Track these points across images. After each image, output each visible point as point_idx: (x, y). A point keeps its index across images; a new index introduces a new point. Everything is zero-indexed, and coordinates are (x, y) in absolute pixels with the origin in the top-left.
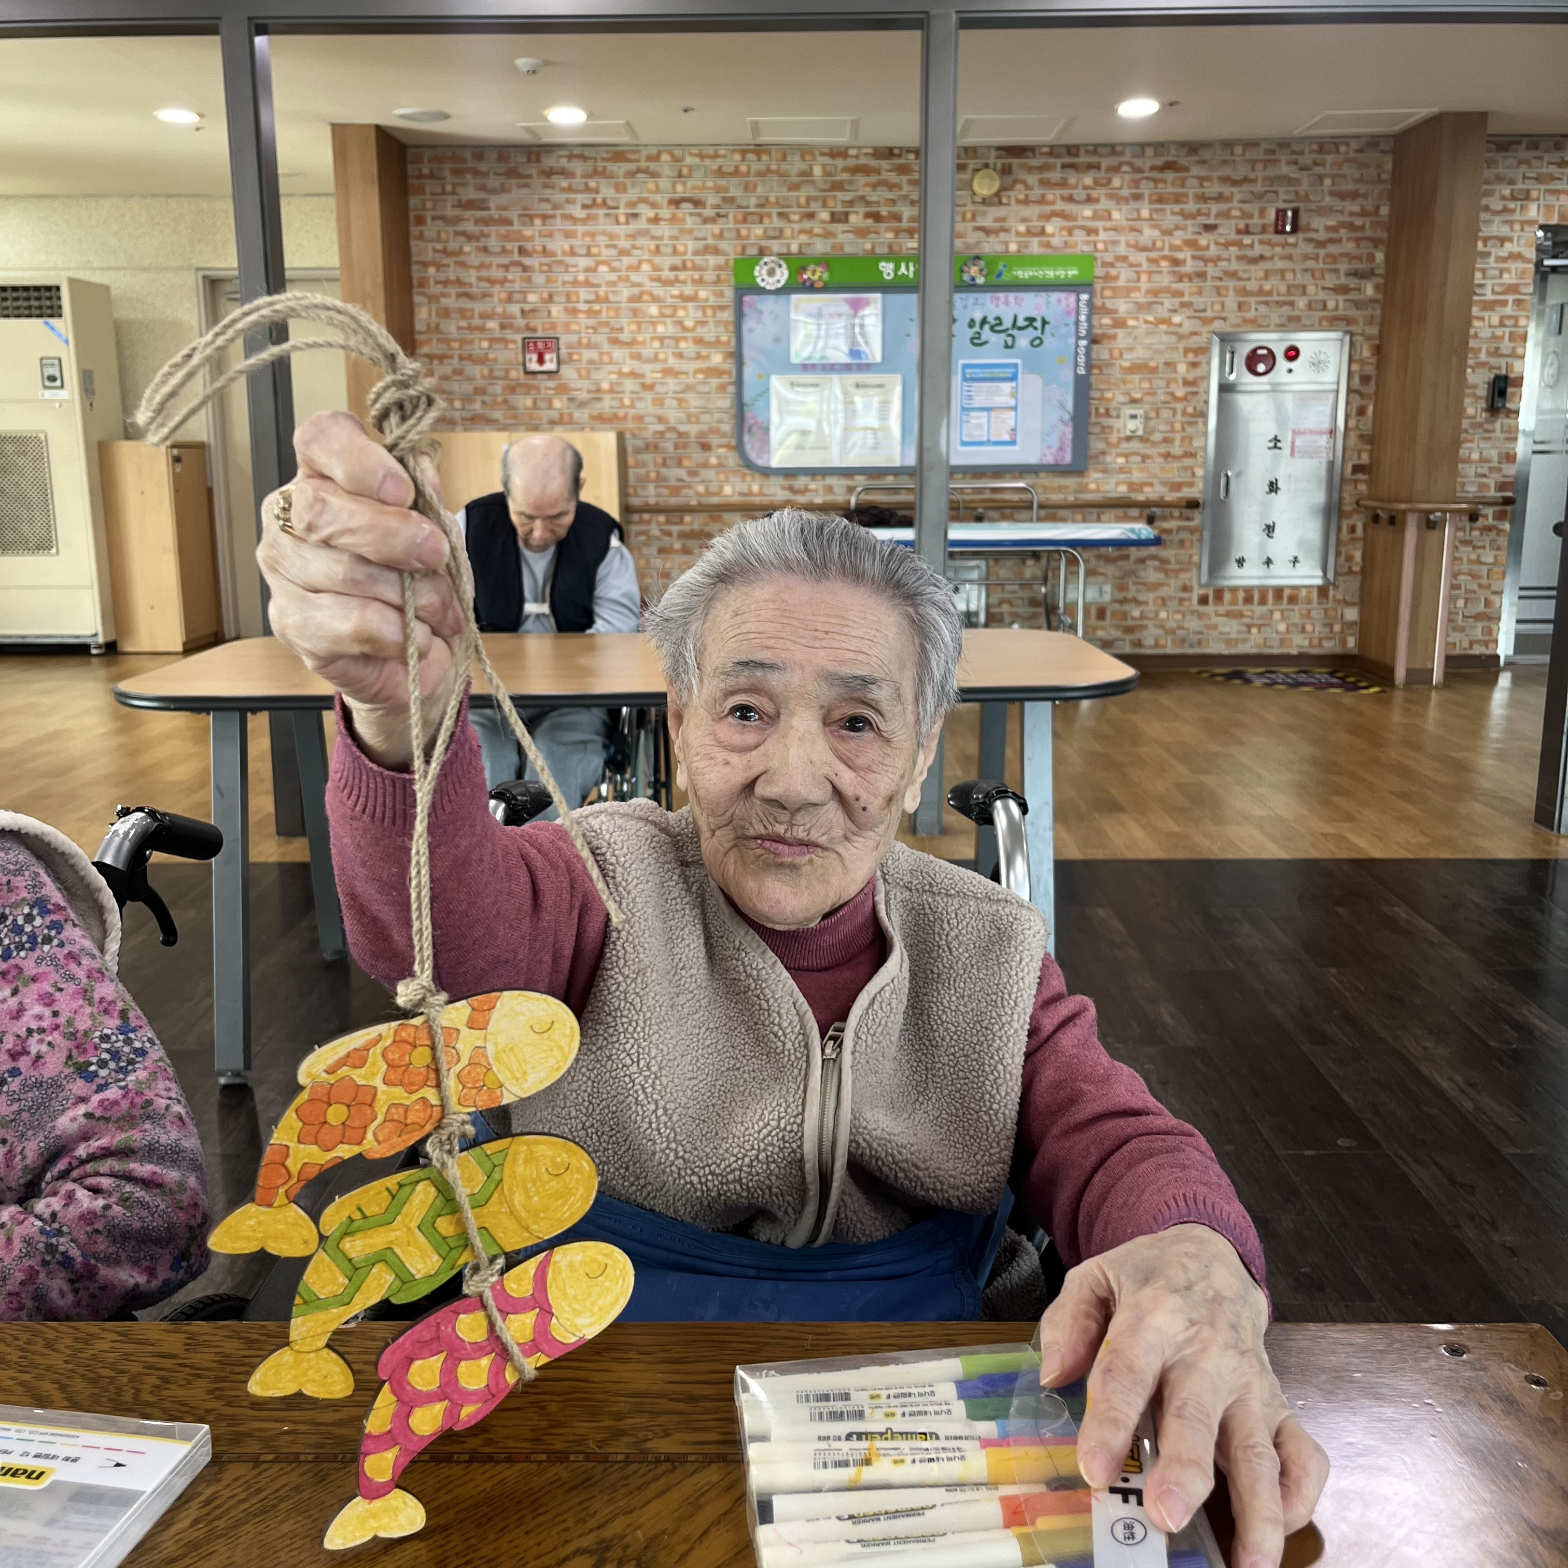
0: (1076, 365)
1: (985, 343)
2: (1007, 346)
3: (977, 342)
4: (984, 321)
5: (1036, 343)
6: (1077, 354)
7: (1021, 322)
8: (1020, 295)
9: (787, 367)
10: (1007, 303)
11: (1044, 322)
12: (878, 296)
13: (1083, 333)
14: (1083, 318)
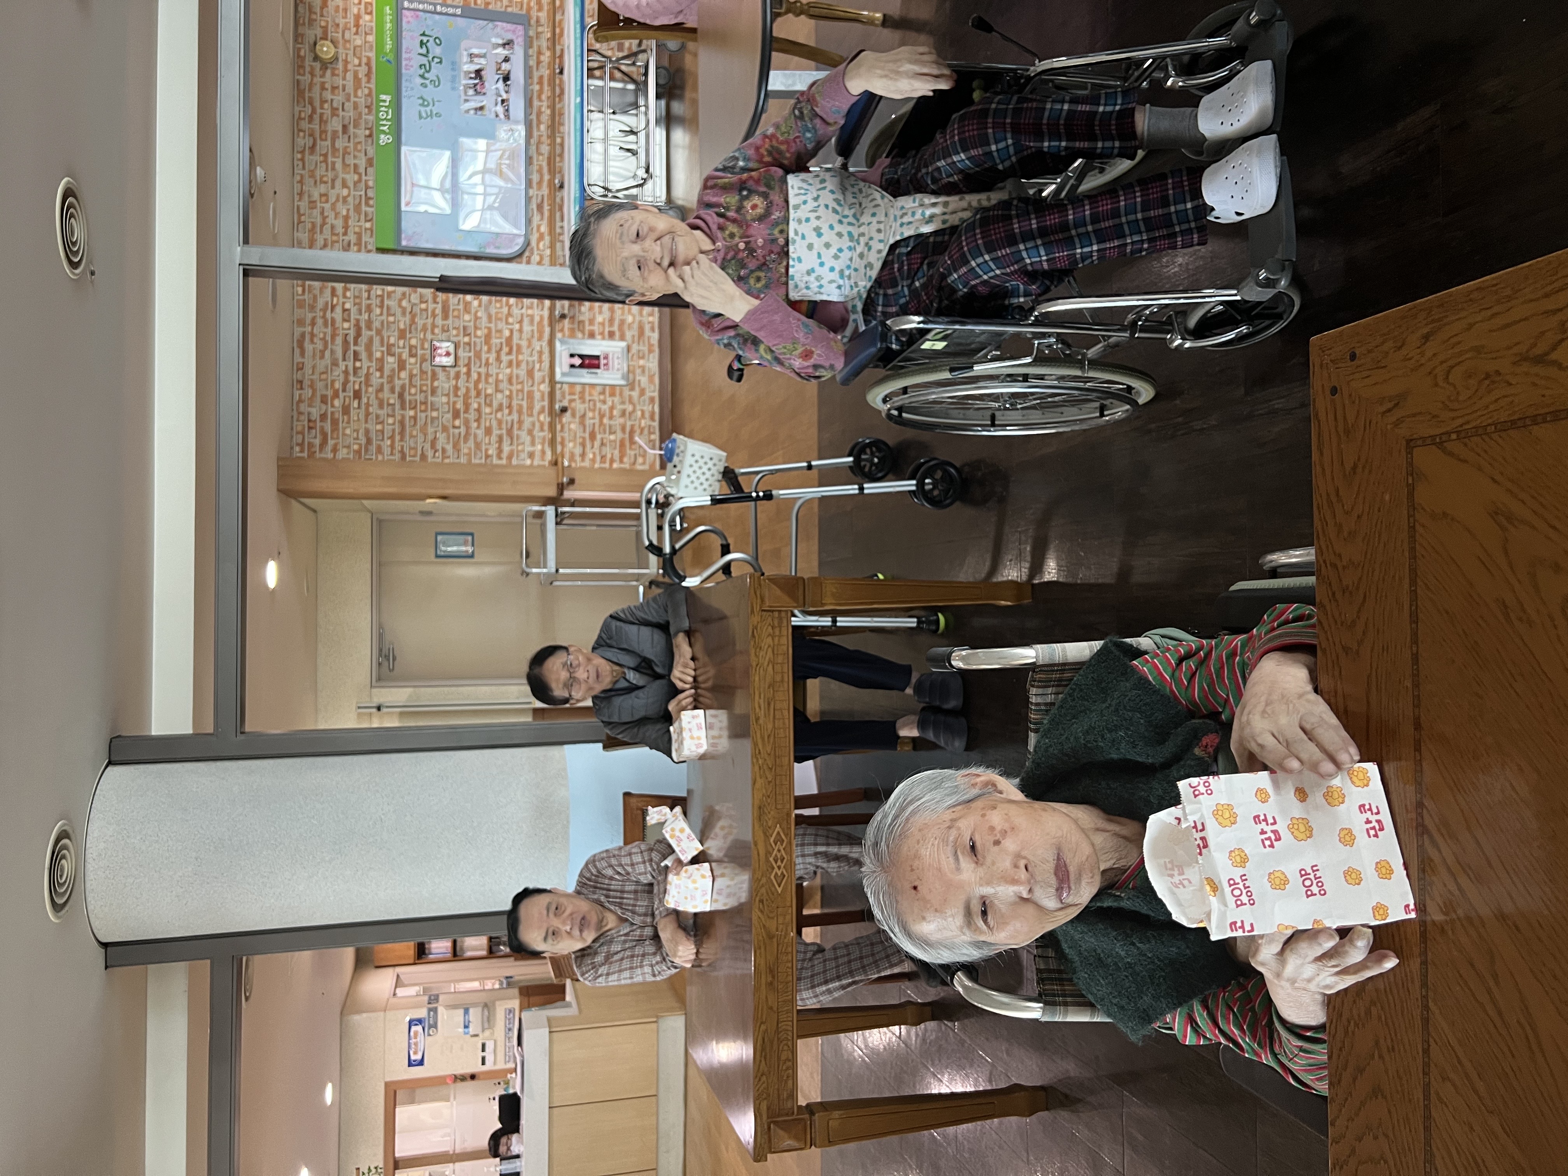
0: (454, 15)
1: (438, 77)
2: (441, 62)
3: (437, 83)
4: (422, 76)
5: (438, 41)
6: (446, 14)
7: (424, 51)
8: (404, 50)
9: (453, 217)
10: (409, 59)
11: (423, 34)
12: (404, 149)
13: (431, 8)
14: (421, 7)
